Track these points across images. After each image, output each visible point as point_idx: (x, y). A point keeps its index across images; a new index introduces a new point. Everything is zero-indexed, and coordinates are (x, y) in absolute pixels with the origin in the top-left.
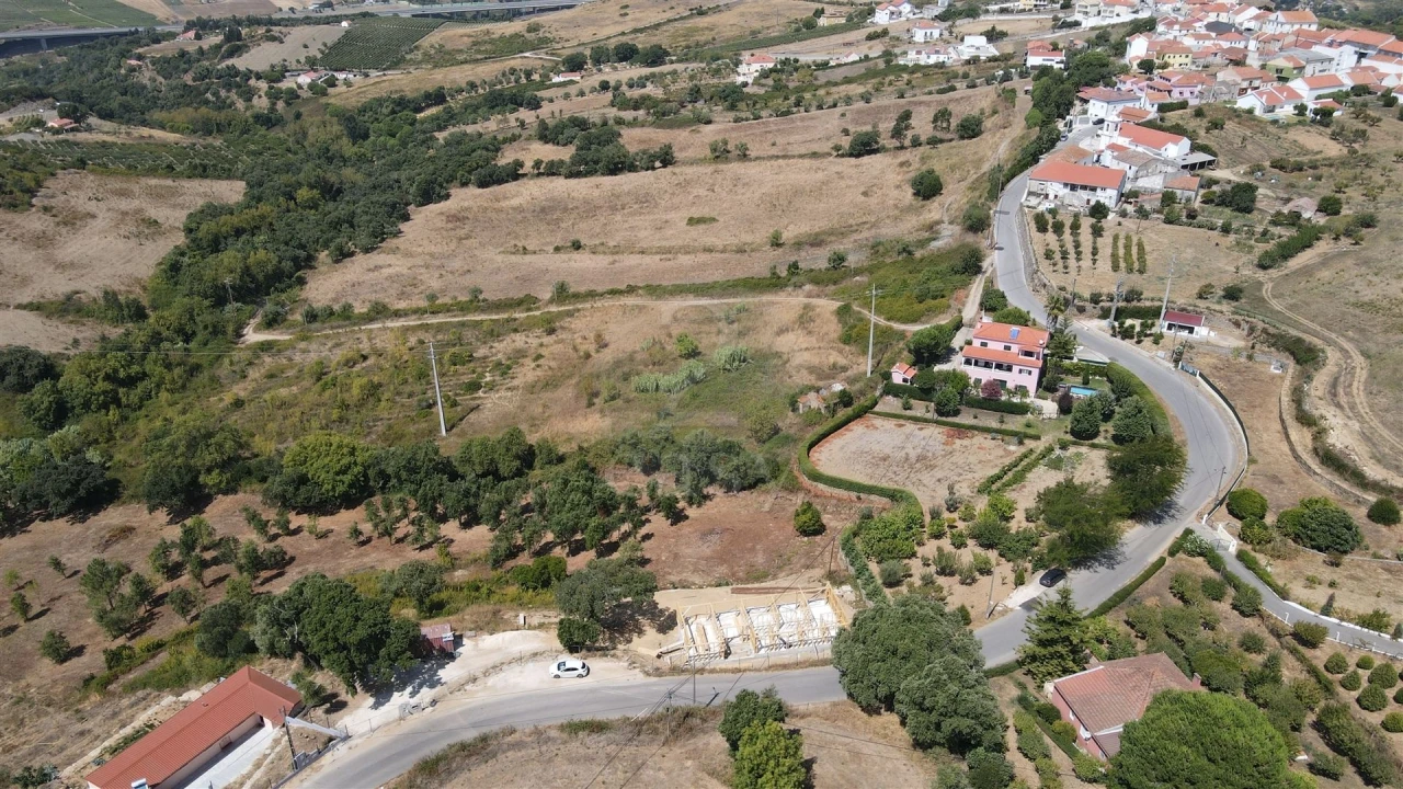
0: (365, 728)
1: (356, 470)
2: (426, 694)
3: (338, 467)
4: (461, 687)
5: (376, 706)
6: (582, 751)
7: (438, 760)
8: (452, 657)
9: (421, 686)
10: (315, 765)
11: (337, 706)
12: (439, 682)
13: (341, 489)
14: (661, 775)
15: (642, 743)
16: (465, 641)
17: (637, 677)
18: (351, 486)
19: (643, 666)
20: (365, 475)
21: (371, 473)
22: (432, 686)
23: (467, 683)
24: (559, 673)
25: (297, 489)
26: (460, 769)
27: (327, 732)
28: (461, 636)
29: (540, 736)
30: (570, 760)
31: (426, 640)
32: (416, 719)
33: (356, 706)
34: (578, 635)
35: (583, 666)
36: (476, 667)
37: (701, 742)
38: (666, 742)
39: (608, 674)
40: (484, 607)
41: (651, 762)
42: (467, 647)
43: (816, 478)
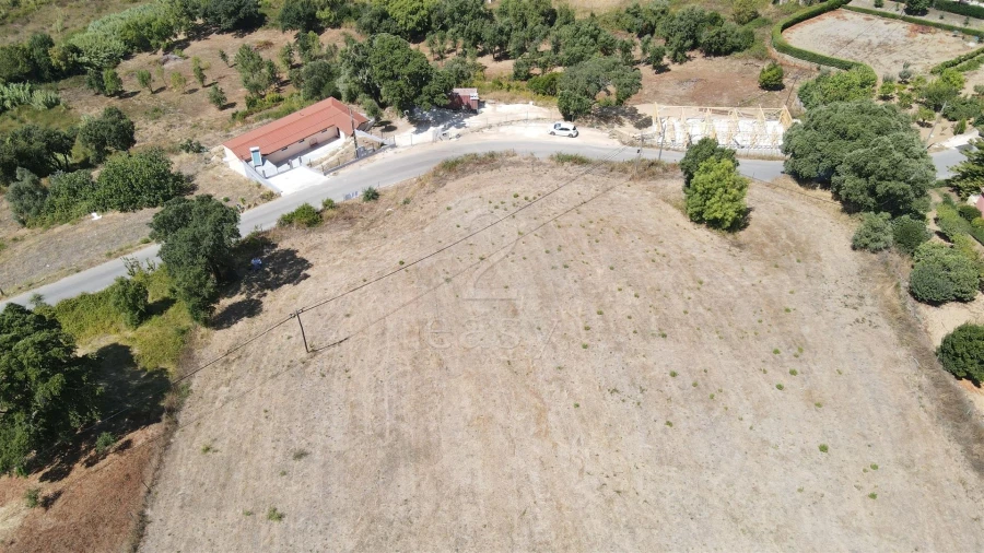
0: (409, 143)
1: (423, 12)
2: (453, 131)
3: (410, 9)
4: (479, 130)
5: (417, 132)
6: (565, 174)
7: (457, 162)
8: (475, 112)
9: (450, 126)
10: (371, 158)
11: (389, 127)
12: (464, 125)
13: (411, 25)
14: (625, 196)
15: (614, 176)
16: (486, 105)
17: (616, 143)
18: (418, 24)
19: (620, 138)
20: (429, 18)
21: (434, 17)
22: (459, 127)
23: (484, 128)
24: (555, 131)
25: (380, 21)
26: (472, 171)
27: (380, 140)
28: (484, 102)
29: (534, 162)
30: (555, 178)
31: (457, 96)
32: (444, 143)
33: (405, 131)
34: (574, 105)
35: (574, 129)
36: (493, 121)
37: (660, 183)
38: (632, 178)
39: (593, 139)
40: (504, 93)
41: (618, 188)
42: (487, 109)
43: (785, 49)
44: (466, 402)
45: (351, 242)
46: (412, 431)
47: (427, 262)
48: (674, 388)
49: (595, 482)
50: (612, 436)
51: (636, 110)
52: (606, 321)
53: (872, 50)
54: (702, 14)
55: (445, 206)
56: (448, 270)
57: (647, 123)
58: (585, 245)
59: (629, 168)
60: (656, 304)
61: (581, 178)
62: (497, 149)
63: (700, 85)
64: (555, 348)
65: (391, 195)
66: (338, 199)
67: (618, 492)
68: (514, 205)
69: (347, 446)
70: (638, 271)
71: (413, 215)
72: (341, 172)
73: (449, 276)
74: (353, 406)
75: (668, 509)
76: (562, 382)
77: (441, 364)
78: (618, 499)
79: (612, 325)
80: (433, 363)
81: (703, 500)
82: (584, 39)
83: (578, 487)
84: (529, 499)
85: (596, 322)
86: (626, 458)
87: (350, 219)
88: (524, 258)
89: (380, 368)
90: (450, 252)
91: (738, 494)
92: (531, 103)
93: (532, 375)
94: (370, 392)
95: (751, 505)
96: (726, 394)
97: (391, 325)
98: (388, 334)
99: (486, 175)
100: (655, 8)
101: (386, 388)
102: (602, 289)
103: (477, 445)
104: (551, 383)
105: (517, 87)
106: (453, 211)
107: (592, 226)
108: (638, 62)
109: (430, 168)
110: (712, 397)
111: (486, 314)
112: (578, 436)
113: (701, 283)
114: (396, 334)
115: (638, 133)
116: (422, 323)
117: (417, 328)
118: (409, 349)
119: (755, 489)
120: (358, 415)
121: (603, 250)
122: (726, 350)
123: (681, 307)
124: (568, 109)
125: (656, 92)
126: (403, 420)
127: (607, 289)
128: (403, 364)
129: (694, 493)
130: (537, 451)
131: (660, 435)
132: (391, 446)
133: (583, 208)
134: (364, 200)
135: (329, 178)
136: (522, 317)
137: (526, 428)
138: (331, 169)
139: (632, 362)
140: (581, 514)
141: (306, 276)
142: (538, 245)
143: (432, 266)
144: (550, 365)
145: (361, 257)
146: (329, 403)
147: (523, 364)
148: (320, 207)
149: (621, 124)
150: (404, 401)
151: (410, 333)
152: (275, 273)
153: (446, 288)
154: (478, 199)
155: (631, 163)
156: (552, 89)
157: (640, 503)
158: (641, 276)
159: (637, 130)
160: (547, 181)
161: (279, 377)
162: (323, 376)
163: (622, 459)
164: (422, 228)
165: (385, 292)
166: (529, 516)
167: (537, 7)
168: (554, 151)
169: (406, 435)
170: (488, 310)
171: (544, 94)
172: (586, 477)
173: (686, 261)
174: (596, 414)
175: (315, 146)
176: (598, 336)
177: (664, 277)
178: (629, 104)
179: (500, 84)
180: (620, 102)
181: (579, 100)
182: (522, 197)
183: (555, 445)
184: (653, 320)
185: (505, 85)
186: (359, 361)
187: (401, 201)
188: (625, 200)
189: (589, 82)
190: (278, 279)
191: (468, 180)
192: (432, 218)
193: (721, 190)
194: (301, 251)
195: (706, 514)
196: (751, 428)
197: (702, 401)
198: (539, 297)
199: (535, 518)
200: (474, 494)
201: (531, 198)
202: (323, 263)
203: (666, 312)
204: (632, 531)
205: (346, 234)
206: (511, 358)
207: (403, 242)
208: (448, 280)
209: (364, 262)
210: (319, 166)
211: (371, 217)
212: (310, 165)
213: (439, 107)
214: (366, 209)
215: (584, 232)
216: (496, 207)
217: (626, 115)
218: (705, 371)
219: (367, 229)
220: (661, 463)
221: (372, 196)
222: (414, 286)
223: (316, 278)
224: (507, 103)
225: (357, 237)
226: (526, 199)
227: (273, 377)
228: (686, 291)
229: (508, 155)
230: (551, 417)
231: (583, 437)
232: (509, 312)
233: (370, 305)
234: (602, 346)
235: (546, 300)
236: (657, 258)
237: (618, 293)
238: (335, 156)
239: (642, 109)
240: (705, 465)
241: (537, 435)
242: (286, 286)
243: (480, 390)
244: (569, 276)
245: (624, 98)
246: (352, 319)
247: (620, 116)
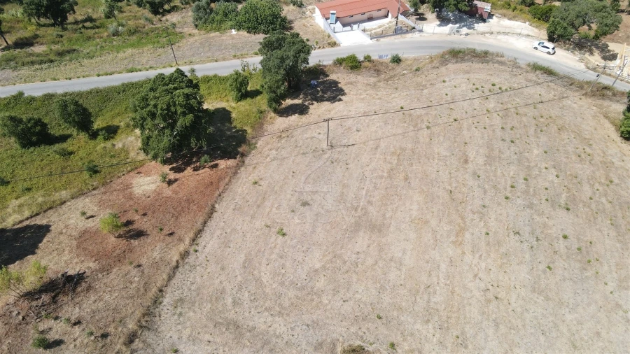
0: (431, 31)
2: (465, 30)
4: (483, 33)
5: (440, 25)
6: (534, 78)
7: (460, 52)
8: (484, 21)
9: (464, 26)
10: (403, 35)
11: (422, 18)
12: (473, 28)
14: (575, 105)
15: (571, 89)
16: (494, 17)
17: (582, 66)
19: (587, 63)
22: (469, 28)
23: (487, 33)
24: (538, 47)
26: (468, 60)
27: (413, 25)
28: (493, 15)
29: (515, 64)
30: (527, 80)
31: (476, 6)
32: (456, 37)
33: (431, 23)
34: (559, 31)
35: (553, 49)
36: (495, 29)
37: (606, 103)
38: (585, 94)
39: (566, 60)
40: (510, 12)
41: (571, 98)
42: (494, 20)
44: (415, 207)
45: (374, 86)
46: (375, 213)
47: (419, 112)
48: (562, 246)
49: (482, 286)
50: (505, 261)
51: (607, 46)
52: (528, 186)
55: (442, 79)
56: (430, 120)
57: (614, 57)
58: (532, 131)
59: (586, 86)
60: (570, 186)
61: (545, 84)
62: (491, 50)
64: (485, 192)
65: (409, 62)
66: (374, 57)
67: (496, 298)
68: (490, 91)
69: (334, 208)
70: (565, 160)
71: (419, 80)
72: (382, 40)
73: (430, 125)
74: (344, 186)
75: (527, 321)
76: (482, 216)
77: (406, 179)
78: (494, 302)
79: (531, 190)
80: (402, 176)
81: (556, 326)
83: (470, 284)
84: (435, 280)
85: (521, 185)
86: (510, 279)
87: (378, 72)
88: (485, 128)
89: (367, 169)
90: (436, 109)
91: (584, 332)
92: (527, 23)
93: (463, 204)
94: (357, 181)
95: (591, 342)
96: (601, 263)
97: (383, 145)
98: (379, 150)
99: (477, 65)
101: (368, 182)
102: (533, 164)
103: (413, 235)
104: (474, 214)
105: (521, 10)
106: (446, 84)
107: (542, 120)
108: (623, 11)
109: (441, 51)
110: (589, 262)
111: (446, 156)
112: (480, 253)
113: (611, 182)
114: (384, 151)
115: (602, 63)
116: (403, 150)
117: (399, 151)
118: (390, 163)
119: (598, 334)
120: (346, 193)
121: (544, 139)
122: (613, 233)
123: (589, 194)
124: (554, 33)
125: (628, 37)
126: (372, 204)
127: (536, 165)
128: (383, 171)
129: (551, 319)
130: (451, 252)
131: (540, 273)
132: (359, 217)
133: (540, 106)
134: (391, 62)
135: (374, 41)
136: (470, 166)
137: (448, 236)
138: (376, 36)
139: (537, 218)
140: (466, 302)
141: (340, 100)
142: (497, 121)
143: (421, 115)
144: (478, 202)
145: (378, 97)
146: (330, 180)
147: (460, 196)
148: (361, 58)
149: (592, 54)
150: (376, 193)
151: (393, 153)
152: (323, 92)
153: (426, 132)
154: (466, 80)
155: (588, 83)
156: (546, 17)
157: (510, 310)
158: (566, 164)
159: (603, 61)
160: (519, 80)
161: (307, 155)
162: (332, 162)
163: (507, 278)
164: (422, 90)
165: (386, 123)
166: (431, 290)
168: (532, 61)
169: (371, 214)
170: (448, 154)
171: (539, 19)
172: (478, 281)
173: (605, 163)
174: (499, 243)
175: (370, 19)
176: (519, 194)
177: (584, 170)
178: (604, 40)
179: (509, 5)
180: (597, 37)
181: (565, 28)
182: (498, 87)
183: (464, 253)
184: (563, 196)
185: (513, 6)
186: (356, 161)
187: (414, 69)
188: (574, 108)
189: (578, 17)
190: (323, 96)
191: (464, 66)
192: (431, 84)
194: (342, 83)
195: (554, 335)
196: (611, 293)
197: (580, 261)
198: (487, 157)
199: (435, 293)
200: (401, 264)
201: (504, 88)
202: (353, 95)
203: (576, 193)
204: (497, 325)
205: (372, 80)
206: (453, 190)
207: (407, 95)
208: (428, 128)
209: (379, 101)
210: (369, 33)
211: (392, 73)
212: (364, 31)
213: (460, 11)
214: (390, 68)
215: (534, 122)
216: (477, 89)
217: (597, 47)
218: (591, 243)
219: (387, 80)
220: (534, 291)
221: (397, 60)
222: (406, 125)
223: (346, 102)
224: (510, 19)
225: (379, 84)
226: (500, 88)
227: (303, 154)
228: (597, 184)
229: (497, 56)
230: (467, 235)
231: (484, 255)
232: (462, 160)
233: (374, 129)
234: (519, 201)
235: (490, 159)
236: (583, 156)
237: (545, 170)
238: (381, 29)
239: (613, 47)
240: (566, 304)
241: (454, 243)
242: (326, 103)
243: (426, 203)
244: (512, 148)
245: (601, 35)
246: (360, 133)
247: (593, 48)
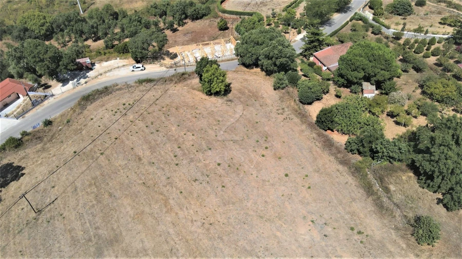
0: (60, 92)
1: (48, 25)
2: (82, 81)
3: (40, 24)
4: (96, 77)
5: (63, 86)
6: (144, 88)
7: (89, 96)
8: (91, 69)
9: (80, 78)
10: (41, 104)
11: (47, 87)
12: (87, 77)
13: (42, 32)
14: (175, 91)
15: (167, 84)
16: (96, 64)
17: (164, 69)
18: (47, 31)
19: (165, 66)
20: (52, 27)
21: (54, 26)
22: (85, 78)
23: (98, 76)
24: (134, 69)
25: (24, 33)
26: (98, 98)
27: (44, 94)
28: (94, 63)
29: (128, 86)
30: (140, 91)
31: (79, 63)
32: (80, 88)
33: (56, 87)
34: (139, 56)
35: (143, 66)
36: (101, 71)
37: (189, 82)
38: (176, 83)
39: (153, 69)
40: (103, 57)
41: (171, 89)
42: (97, 66)
43: (224, 12)
44: (129, 209)
45: (44, 149)
46: (106, 233)
47: (88, 148)
48: (221, 170)
49: (199, 224)
50: (200, 200)
51: (169, 51)
52: (183, 150)
53: (258, 6)
54: (185, 2)
55: (89, 118)
56: (100, 148)
57: (175, 56)
58: (163, 119)
59: (173, 78)
60: (203, 136)
61: (152, 88)
62: (108, 85)
63: (193, 34)
64: (163, 169)
65: (59, 120)
66: (29, 130)
67: (211, 224)
68: (124, 109)
69: (73, 252)
70: (190, 124)
71: (74, 127)
72: (26, 115)
73: (102, 152)
74: (70, 231)
75: (234, 223)
76: (170, 184)
77: (110, 195)
78: (212, 227)
79: (186, 151)
80: (106, 196)
81: (247, 214)
82: (135, 23)
83: (193, 229)
84: (172, 243)
85: (179, 152)
86: (210, 208)
87: (40, 138)
88: (137, 133)
89: (79, 207)
90: (99, 140)
91: (260, 206)
92: (118, 58)
93: (156, 185)
94: (77, 221)
95: (266, 209)
96: (243, 166)
97: (78, 184)
98: (78, 190)
99: (106, 98)
100: (164, 3)
101: (86, 216)
102: (177, 136)
103: (140, 227)
104: (166, 186)
105: (109, 52)
106: (94, 120)
107: (164, 109)
108: (163, 29)
109: (76, 101)
110: (238, 169)
111: (126, 164)
112: (186, 206)
113: (219, 121)
114: (82, 188)
115: (173, 62)
116: (95, 178)
117: (93, 181)
118: (92, 193)
119: (266, 202)
120: (75, 235)
121: (172, 119)
122: (237, 147)
123: (214, 134)
124: (137, 58)
125: (175, 41)
126: (99, 229)
127: (179, 136)
128: (91, 201)
129: (242, 213)
130: (169, 219)
131: (221, 193)
132: (96, 243)
133: (157, 102)
134: (44, 126)
135: (19, 121)
136: (145, 160)
137: (161, 211)
138: (20, 115)
139: (200, 165)
140: (197, 240)
141: (23, 174)
142: (141, 124)
143: (92, 149)
144: (163, 178)
145: (51, 155)
146: (56, 234)
147: (151, 182)
148: (20, 136)
149: (164, 59)
150: (97, 219)
151: (90, 185)
152: (3, 178)
153: (102, 158)
154: (106, 111)
155: (173, 76)
156: (126, 50)
157: (221, 225)
158: (193, 125)
159: (172, 60)
160: (137, 94)
161: (23, 231)
162: (49, 222)
163: (208, 209)
164: (81, 132)
165: (71, 169)
166: (174, 250)
167: (107, 12)
168: (136, 79)
169: (103, 235)
170: (126, 162)
171: (123, 53)
172: (195, 223)
173: (210, 113)
174: (191, 193)
175: (6, 105)
176: (181, 158)
177: (203, 123)
178: (165, 49)
179: (100, 53)
180: (160, 49)
181: (141, 52)
182: (127, 104)
183: (177, 214)
184: (203, 143)
185: (103, 52)
186: (67, 208)
187: (65, 122)
188: (176, 94)
189: (143, 43)
190: (6, 181)
191: (98, 103)
192: (84, 126)
193: (216, 78)
194: (16, 162)
195: (250, 220)
196: (257, 177)
197: (234, 172)
198: (149, 149)
199: (178, 250)
200: (145, 250)
201: (131, 103)
202: (31, 165)
203: (208, 138)
204: (222, 239)
205: (39, 146)
206: (144, 181)
207: (72, 141)
208: (102, 154)
209: (54, 158)
210: (13, 115)
211: (51, 134)
212: (7, 116)
213: (71, 70)
214: (47, 131)
215: (161, 113)
216: (116, 112)
217: (165, 55)
218: (232, 159)
219: (50, 140)
220: (225, 205)
221: (48, 123)
222: (85, 161)
223: (29, 174)
224: (106, 61)
225: (46, 146)
226: (129, 104)
227: (19, 232)
228: (214, 127)
229: (114, 86)
230: (171, 202)
231: (188, 205)
232: (137, 160)
233: (64, 178)
234: (185, 162)
235: (152, 149)
236: (197, 116)
237: (185, 136)
238: (20, 108)
239: (171, 50)
240: (243, 199)
241: (167, 212)
242: (13, 183)
243: (134, 201)
244: (160, 135)
245: (162, 47)
246: (56, 188)
247: (162, 56)
